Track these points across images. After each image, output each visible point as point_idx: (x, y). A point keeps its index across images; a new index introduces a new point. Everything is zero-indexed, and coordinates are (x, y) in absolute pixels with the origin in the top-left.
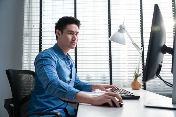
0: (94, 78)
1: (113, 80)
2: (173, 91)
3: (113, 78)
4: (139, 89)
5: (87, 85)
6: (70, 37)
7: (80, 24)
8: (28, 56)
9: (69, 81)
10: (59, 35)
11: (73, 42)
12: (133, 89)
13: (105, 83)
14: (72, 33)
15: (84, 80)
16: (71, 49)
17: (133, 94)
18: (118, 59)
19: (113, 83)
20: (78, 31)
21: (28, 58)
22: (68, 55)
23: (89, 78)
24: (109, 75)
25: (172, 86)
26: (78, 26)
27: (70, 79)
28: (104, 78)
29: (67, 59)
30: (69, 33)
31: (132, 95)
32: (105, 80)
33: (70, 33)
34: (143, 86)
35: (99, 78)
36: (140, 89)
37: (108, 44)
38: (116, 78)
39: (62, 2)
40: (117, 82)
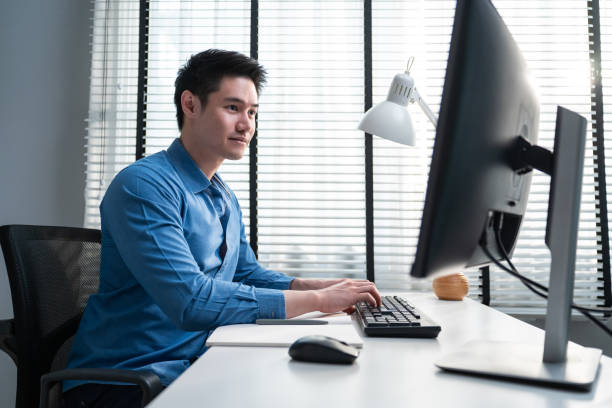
0: (313, 258)
1: (376, 267)
2: (548, 307)
3: (376, 258)
4: (460, 300)
5: (280, 280)
6: (230, 119)
7: (264, 81)
8: (101, 184)
9: (213, 269)
10: (192, 109)
11: (238, 136)
12: (442, 298)
13: (351, 276)
14: (236, 105)
15: (281, 265)
16: (226, 161)
17: (418, 317)
18: (396, 196)
19: (377, 275)
20: (256, 102)
21: (100, 189)
22: (216, 178)
23: (297, 258)
24: (363, 250)
25: (545, 293)
26: (257, 86)
27: (219, 262)
28: (350, 257)
29: (213, 192)
30: (226, 107)
31: (414, 320)
32: (351, 267)
33: (233, 107)
34: (480, 286)
35: (331, 259)
36: (465, 299)
37: (362, 143)
38: (388, 259)
39: (212, 5)
40: (392, 272)
